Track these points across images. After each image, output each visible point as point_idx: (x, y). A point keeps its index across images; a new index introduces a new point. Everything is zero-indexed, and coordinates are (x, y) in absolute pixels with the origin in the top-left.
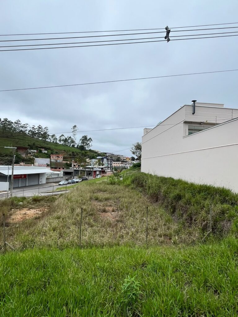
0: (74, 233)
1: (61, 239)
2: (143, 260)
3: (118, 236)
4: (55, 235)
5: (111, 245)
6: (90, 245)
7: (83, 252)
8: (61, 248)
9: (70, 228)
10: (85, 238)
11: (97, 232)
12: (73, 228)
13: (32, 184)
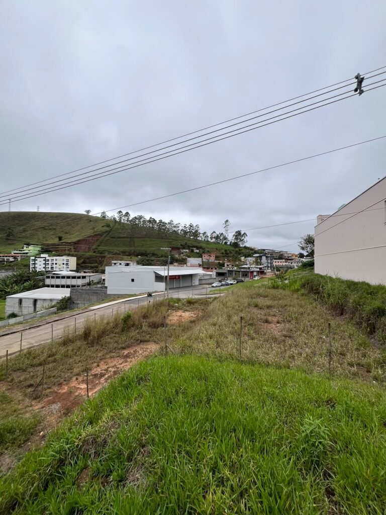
0: (233, 344)
1: (219, 349)
2: (328, 397)
3: (287, 355)
4: (212, 343)
5: (279, 367)
6: (251, 362)
7: (246, 369)
8: (220, 359)
9: (227, 338)
10: (246, 352)
11: (260, 347)
12: (230, 337)
13: (186, 285)
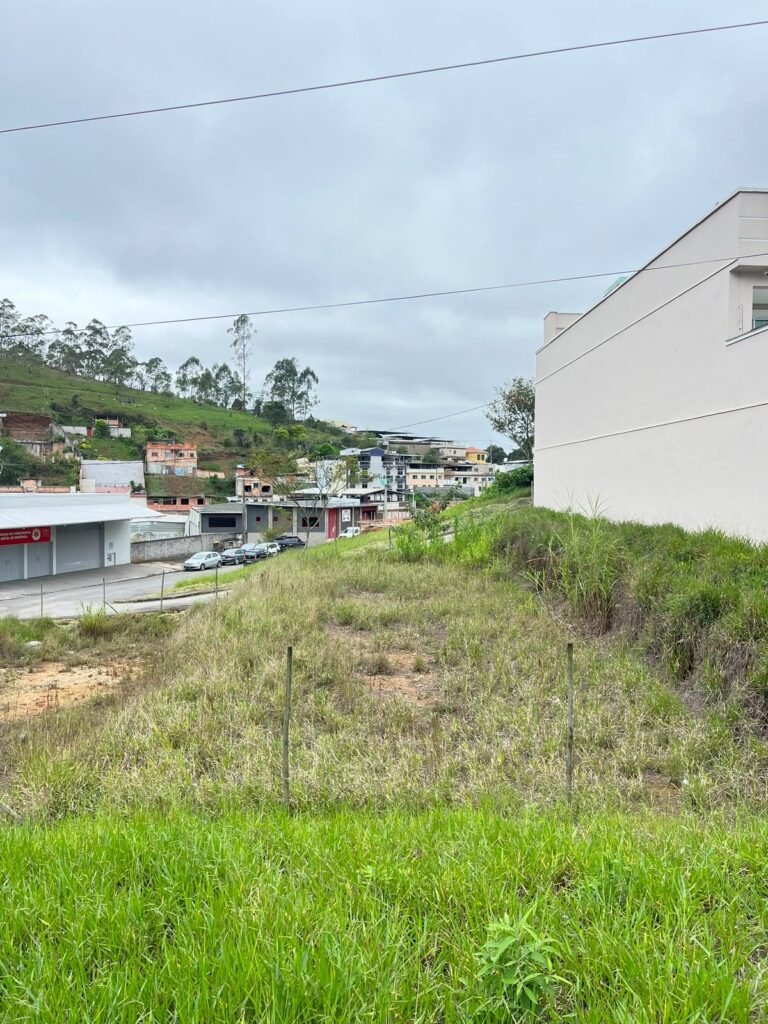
0: (260, 753)
1: (207, 781)
2: (560, 863)
3: (445, 766)
4: (179, 762)
5: (416, 806)
6: (328, 807)
7: (307, 830)
8: (213, 809)
9: (239, 736)
10: (305, 776)
11: (355, 753)
12: (251, 732)
13: (77, 565)
